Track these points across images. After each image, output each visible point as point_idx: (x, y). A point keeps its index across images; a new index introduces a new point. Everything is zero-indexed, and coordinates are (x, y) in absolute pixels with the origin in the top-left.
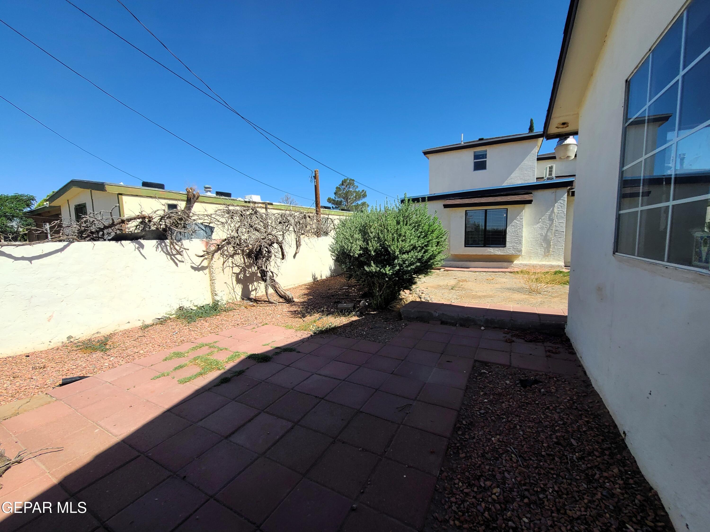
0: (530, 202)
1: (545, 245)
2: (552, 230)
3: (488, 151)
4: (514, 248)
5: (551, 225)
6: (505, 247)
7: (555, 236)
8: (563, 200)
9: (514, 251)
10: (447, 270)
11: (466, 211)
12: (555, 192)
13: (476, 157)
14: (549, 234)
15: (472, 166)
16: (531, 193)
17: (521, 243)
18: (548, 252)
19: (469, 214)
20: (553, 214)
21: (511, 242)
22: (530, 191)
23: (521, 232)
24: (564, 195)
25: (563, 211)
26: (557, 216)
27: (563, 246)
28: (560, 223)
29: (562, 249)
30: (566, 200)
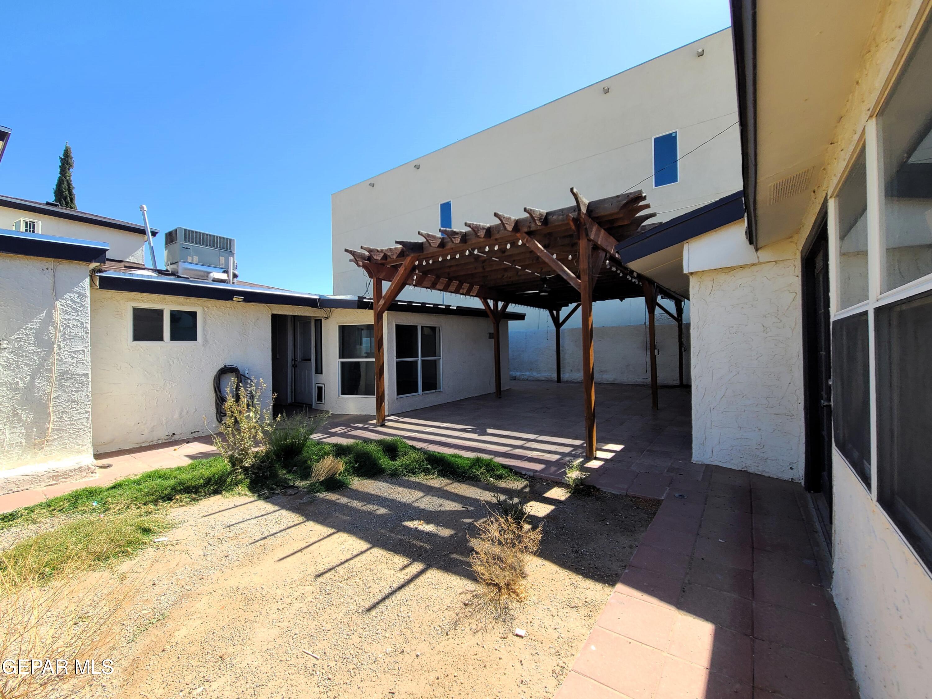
1: (27, 416)
2: (49, 371)
5: (44, 359)
7: (61, 386)
8: (79, 294)
12: (54, 270)
14: (39, 382)
18: (43, 431)
20: (51, 329)
24: (81, 281)
25: (82, 323)
26: (65, 334)
27: (87, 412)
28: (75, 352)
29: (84, 420)
30: (89, 294)
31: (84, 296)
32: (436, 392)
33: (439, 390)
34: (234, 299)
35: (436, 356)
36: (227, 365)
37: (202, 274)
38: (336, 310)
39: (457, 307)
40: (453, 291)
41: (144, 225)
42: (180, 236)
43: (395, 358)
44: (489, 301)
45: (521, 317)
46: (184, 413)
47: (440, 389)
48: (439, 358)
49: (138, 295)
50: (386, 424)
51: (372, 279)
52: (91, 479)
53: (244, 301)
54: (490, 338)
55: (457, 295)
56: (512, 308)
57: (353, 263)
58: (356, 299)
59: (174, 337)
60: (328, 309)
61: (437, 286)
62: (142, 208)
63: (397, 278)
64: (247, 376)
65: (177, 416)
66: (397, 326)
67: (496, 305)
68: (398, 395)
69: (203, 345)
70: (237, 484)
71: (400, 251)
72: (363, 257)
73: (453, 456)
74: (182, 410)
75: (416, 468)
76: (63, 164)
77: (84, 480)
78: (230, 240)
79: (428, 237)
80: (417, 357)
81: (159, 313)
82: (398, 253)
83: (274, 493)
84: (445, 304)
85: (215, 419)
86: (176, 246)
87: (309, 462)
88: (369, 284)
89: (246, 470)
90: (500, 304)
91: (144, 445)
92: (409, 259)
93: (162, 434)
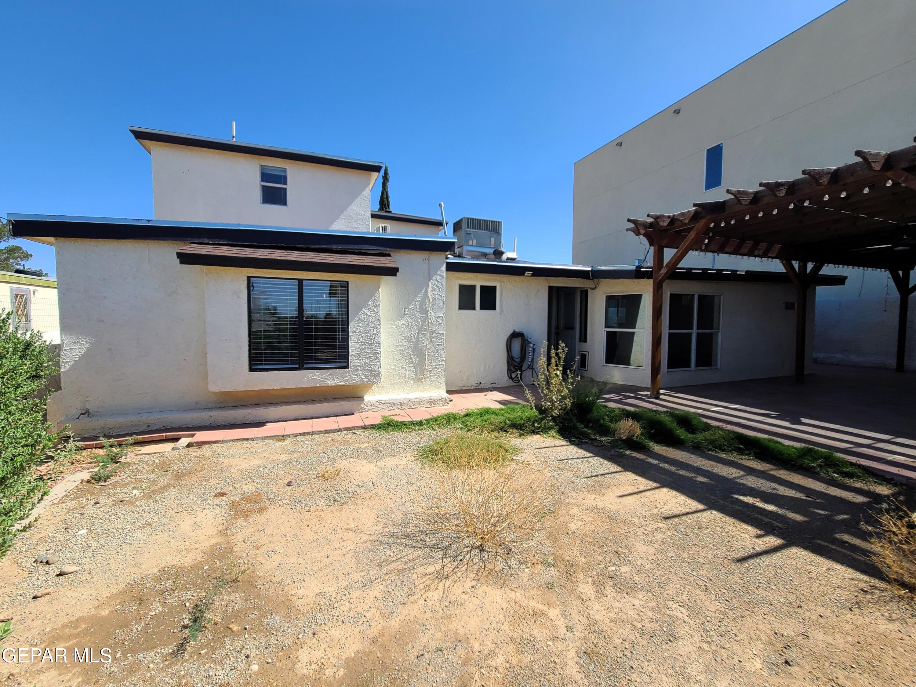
0: (392, 272)
1: (416, 360)
2: (426, 330)
3: (288, 172)
4: (364, 369)
5: (423, 322)
6: (347, 367)
7: (431, 341)
8: (440, 275)
9: (365, 375)
10: (200, 444)
11: (249, 278)
12: (429, 259)
13: (265, 176)
14: (421, 338)
15: (258, 194)
16: (389, 255)
17: (377, 358)
18: (423, 370)
19: (259, 286)
20: (427, 301)
21: (358, 356)
22: (388, 250)
23: (378, 334)
24: (441, 266)
25: (441, 297)
26: (433, 304)
27: (443, 360)
28: (438, 317)
29: (442, 366)
30: (445, 276)
31: (443, 277)
32: (711, 369)
33: (715, 367)
34: (526, 274)
35: (712, 329)
36: (516, 330)
37: (478, 254)
38: (604, 280)
39: (747, 272)
40: (746, 253)
41: (441, 219)
42: (465, 224)
43: (667, 329)
44: (794, 262)
45: (840, 280)
46: (487, 368)
47: (717, 366)
48: (718, 331)
49: (462, 275)
50: (661, 397)
51: (652, 248)
52: (447, 407)
53: (533, 275)
54: (787, 308)
55: (751, 258)
56: (828, 270)
57: (630, 232)
58: (634, 268)
59: (482, 308)
60: (597, 280)
61: (727, 249)
62: (440, 205)
63: (684, 244)
64: (529, 340)
65: (482, 369)
66: (671, 294)
67: (803, 267)
68: (668, 368)
69: (500, 314)
70: (550, 428)
71: (693, 214)
72: (646, 226)
73: (769, 441)
74: (486, 365)
75: (724, 445)
76: (384, 180)
77: (443, 407)
78: (499, 222)
79: (738, 194)
80: (692, 329)
81: (473, 288)
82: (691, 216)
83: (581, 442)
84: (715, 268)
85: (506, 375)
86: (462, 233)
87: (602, 421)
88: (648, 252)
89: (554, 419)
90: (810, 266)
91: (464, 388)
92: (703, 222)
93: (473, 382)
